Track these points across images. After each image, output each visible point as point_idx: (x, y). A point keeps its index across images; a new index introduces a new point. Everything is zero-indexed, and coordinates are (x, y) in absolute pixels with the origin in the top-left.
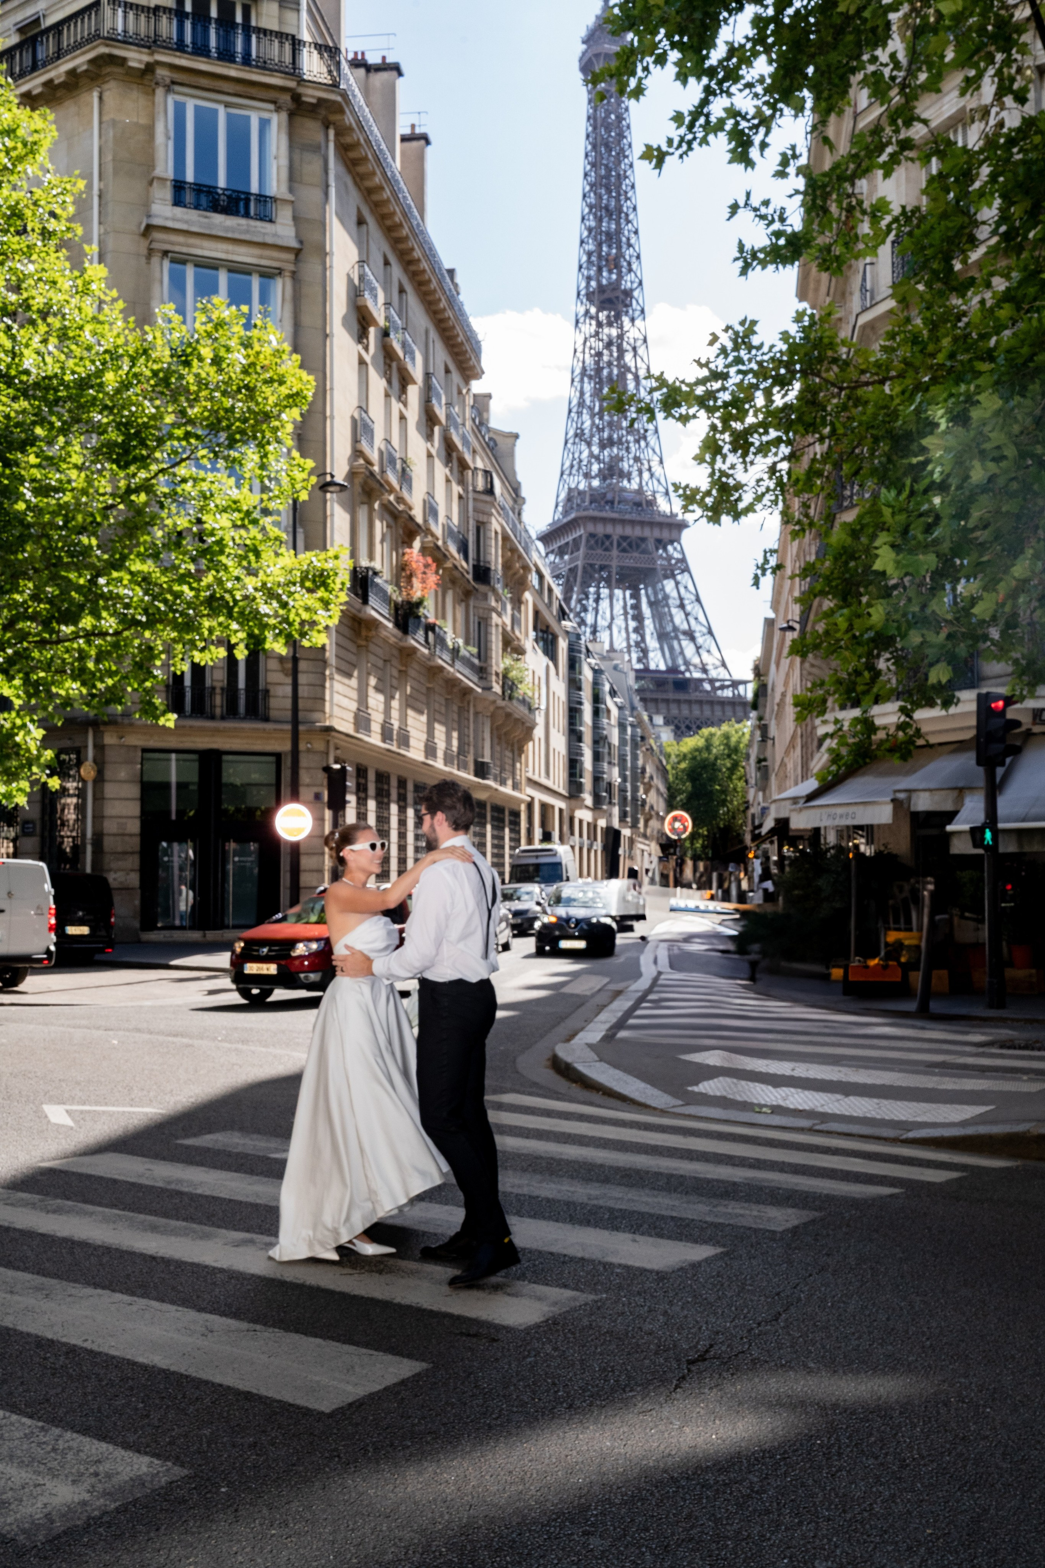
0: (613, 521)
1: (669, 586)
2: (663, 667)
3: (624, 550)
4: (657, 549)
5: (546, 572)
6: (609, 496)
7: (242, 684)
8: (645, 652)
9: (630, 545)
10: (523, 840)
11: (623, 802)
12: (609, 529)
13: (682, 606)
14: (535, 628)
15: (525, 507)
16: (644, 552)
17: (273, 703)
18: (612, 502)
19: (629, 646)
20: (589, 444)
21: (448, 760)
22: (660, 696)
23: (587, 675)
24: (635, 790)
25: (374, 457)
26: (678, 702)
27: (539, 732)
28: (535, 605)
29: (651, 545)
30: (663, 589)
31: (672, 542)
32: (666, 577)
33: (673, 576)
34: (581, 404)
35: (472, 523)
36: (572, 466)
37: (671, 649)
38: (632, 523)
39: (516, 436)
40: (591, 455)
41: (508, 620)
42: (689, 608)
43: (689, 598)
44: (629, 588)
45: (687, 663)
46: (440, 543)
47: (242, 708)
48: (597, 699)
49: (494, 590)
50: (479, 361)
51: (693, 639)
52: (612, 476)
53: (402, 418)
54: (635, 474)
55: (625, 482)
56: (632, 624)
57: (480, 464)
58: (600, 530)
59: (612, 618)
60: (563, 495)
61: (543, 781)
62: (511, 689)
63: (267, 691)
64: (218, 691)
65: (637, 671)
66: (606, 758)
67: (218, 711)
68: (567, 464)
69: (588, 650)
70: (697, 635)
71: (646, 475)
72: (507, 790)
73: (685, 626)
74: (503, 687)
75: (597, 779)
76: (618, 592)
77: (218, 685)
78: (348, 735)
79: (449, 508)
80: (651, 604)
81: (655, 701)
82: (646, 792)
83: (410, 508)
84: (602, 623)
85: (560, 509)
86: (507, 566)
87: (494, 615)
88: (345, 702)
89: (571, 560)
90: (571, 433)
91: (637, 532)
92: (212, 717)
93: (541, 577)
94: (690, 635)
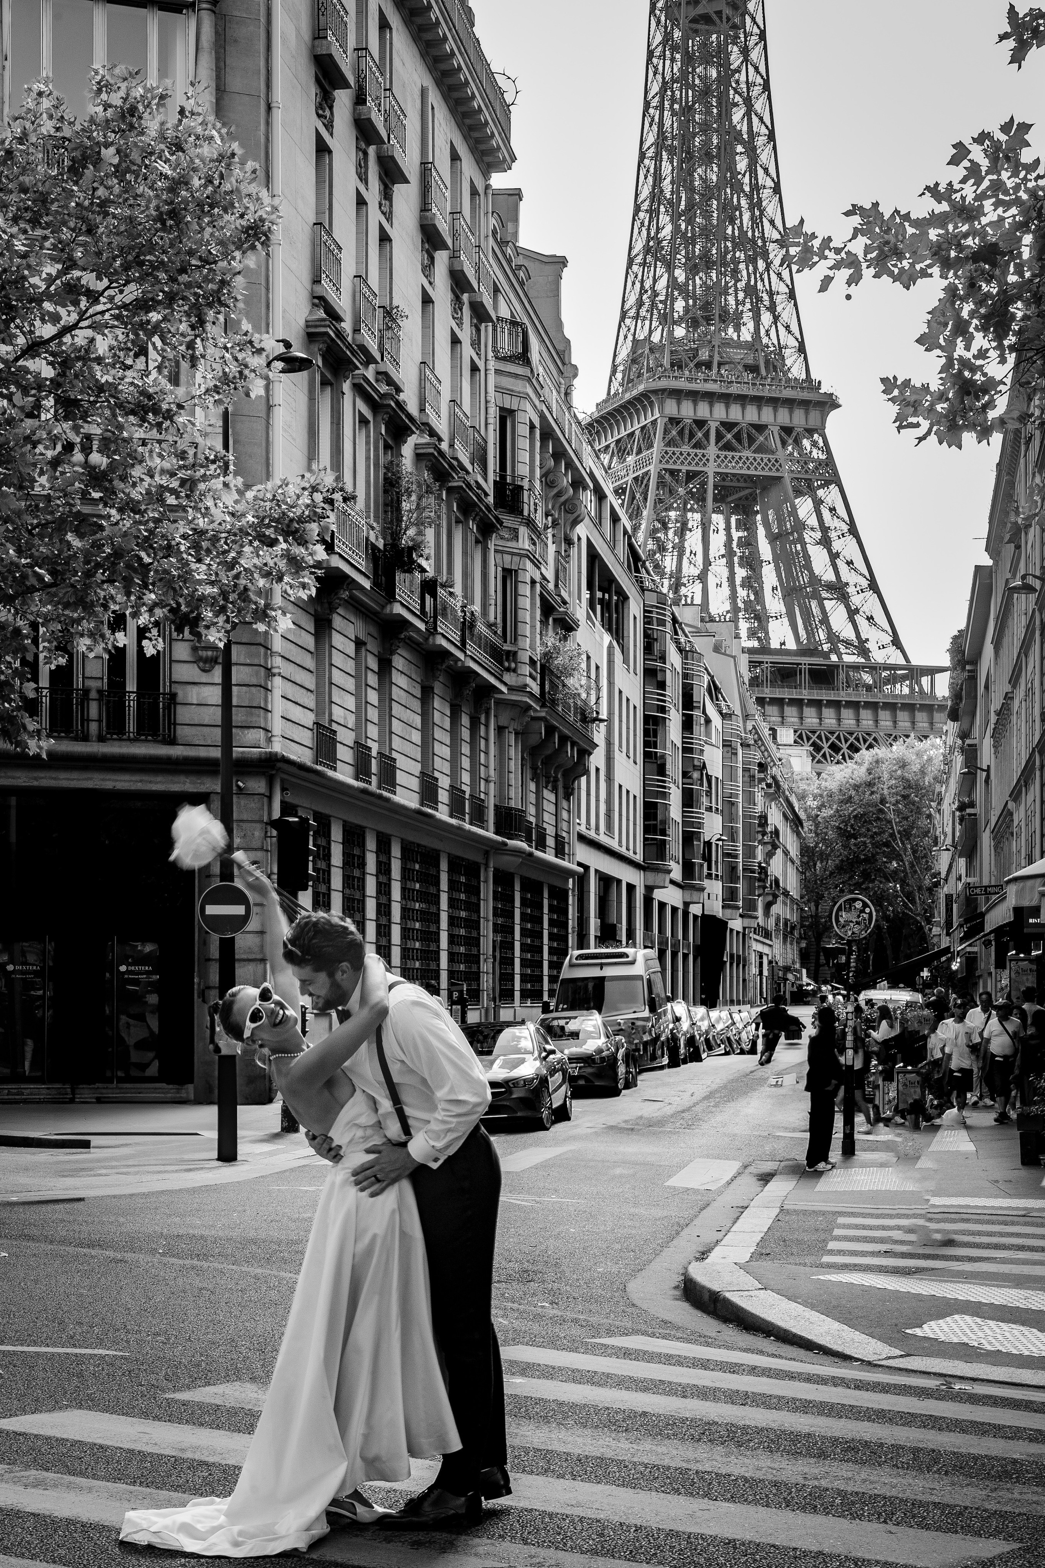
0: (710, 397)
1: (805, 507)
2: (791, 645)
3: (728, 447)
4: (784, 443)
5: (608, 488)
6: (704, 355)
7: (131, 686)
8: (760, 618)
9: (738, 437)
10: (572, 940)
11: (731, 874)
12: (703, 410)
13: (825, 542)
14: (590, 587)
15: (576, 382)
16: (760, 449)
17: (183, 714)
18: (708, 365)
19: (735, 609)
20: (670, 267)
21: (456, 808)
22: (786, 694)
23: (674, 658)
24: (750, 852)
25: (343, 304)
26: (817, 704)
27: (597, 759)
28: (590, 545)
29: (774, 441)
30: (794, 512)
31: (810, 432)
32: (799, 493)
33: (811, 491)
34: (656, 195)
35: (493, 412)
36: (640, 303)
37: (807, 615)
38: (743, 400)
39: (562, 262)
40: (673, 283)
41: (550, 575)
42: (836, 546)
43: (836, 525)
44: (735, 511)
45: (833, 638)
46: (444, 446)
47: (131, 725)
48: (688, 701)
49: (530, 523)
50: (507, 139)
51: (844, 598)
52: (708, 320)
53: (385, 238)
54: (747, 317)
55: (731, 330)
56: (741, 573)
57: (504, 312)
58: (687, 411)
59: (707, 563)
60: (624, 352)
61: (603, 839)
62: (553, 686)
63: (173, 696)
64: (93, 695)
65: (751, 651)
66: (704, 800)
67: (93, 727)
68: (632, 300)
69: (675, 620)
70: (851, 590)
71: (766, 318)
72: (549, 856)
73: (829, 576)
74: (542, 686)
75: (689, 838)
76: (718, 520)
77: (93, 684)
78: (301, 767)
79: (456, 388)
80: (773, 538)
81: (779, 702)
82: (770, 855)
83: (398, 390)
84: (690, 570)
85: (619, 376)
86: (548, 480)
87: (529, 565)
88: (297, 713)
89: (638, 465)
90: (639, 246)
91: (751, 415)
92: (85, 738)
93: (600, 495)
94: (839, 590)
